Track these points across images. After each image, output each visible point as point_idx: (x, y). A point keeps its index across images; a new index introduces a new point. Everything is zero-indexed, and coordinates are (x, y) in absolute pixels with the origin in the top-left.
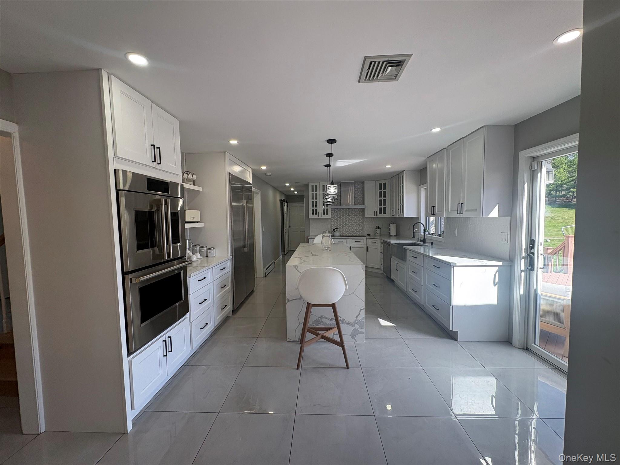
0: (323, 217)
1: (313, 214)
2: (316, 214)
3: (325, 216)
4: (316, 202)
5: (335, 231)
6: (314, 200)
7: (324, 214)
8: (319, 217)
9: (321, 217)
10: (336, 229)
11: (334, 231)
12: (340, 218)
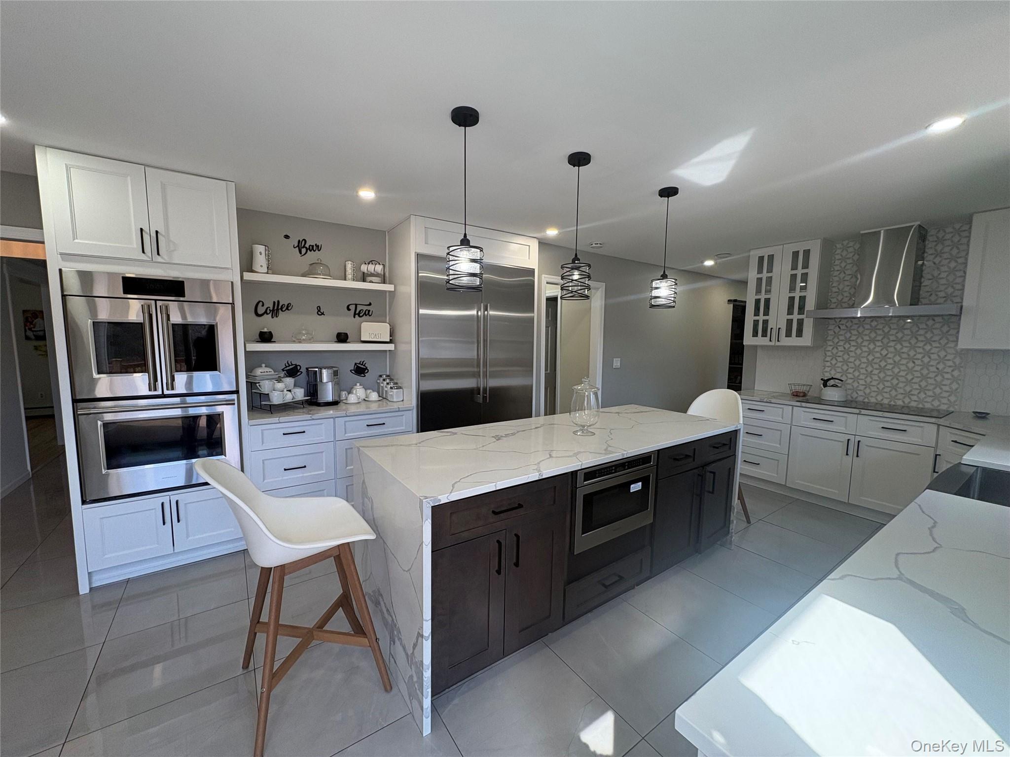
0: (786, 341)
1: (755, 334)
2: (764, 334)
3: (794, 341)
4: (767, 301)
5: (828, 383)
6: (763, 297)
7: (789, 334)
8: (772, 344)
9: (778, 344)
10: (833, 378)
11: (825, 385)
12: (859, 346)
